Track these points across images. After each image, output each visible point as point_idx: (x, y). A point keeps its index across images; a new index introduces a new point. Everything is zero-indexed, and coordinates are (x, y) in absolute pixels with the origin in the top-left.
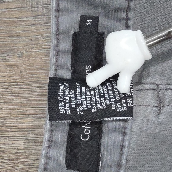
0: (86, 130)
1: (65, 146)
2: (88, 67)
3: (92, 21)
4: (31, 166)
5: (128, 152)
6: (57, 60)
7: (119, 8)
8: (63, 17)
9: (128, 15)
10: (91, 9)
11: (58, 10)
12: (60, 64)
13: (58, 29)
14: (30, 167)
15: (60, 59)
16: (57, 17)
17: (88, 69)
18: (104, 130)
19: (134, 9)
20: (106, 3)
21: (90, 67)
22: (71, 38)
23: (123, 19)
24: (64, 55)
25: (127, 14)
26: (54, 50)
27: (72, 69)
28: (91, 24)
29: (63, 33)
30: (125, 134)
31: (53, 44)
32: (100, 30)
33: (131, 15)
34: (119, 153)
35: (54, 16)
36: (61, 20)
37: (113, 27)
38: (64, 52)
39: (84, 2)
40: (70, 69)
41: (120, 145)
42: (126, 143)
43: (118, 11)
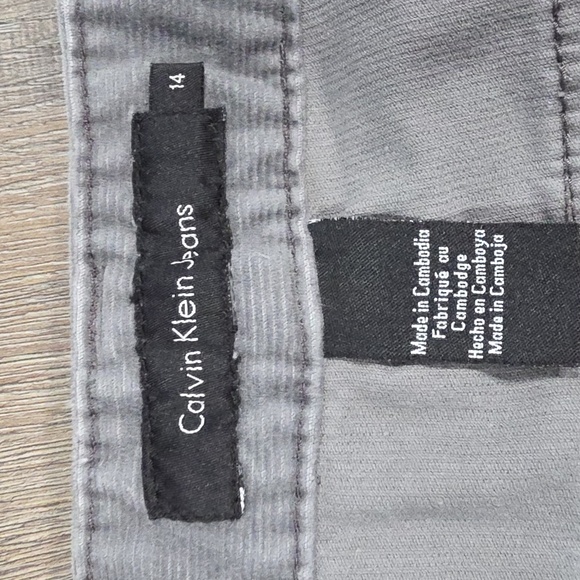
0: (191, 402)
1: (136, 455)
2: (184, 211)
3: (184, 77)
4: (15, 544)
5: (318, 451)
6: (90, 199)
7: (257, 42)
8: (98, 72)
9: (285, 60)
10: (179, 47)
11: (82, 53)
12: (100, 210)
13: (87, 107)
14: (12, 547)
15: (100, 195)
16: (82, 73)
17: (184, 216)
18: (244, 397)
19: (301, 42)
20: (222, 29)
21: (189, 210)
22: (128, 134)
23: (274, 72)
24: (109, 182)
25: (283, 57)
26: (78, 171)
27: (137, 222)
28: (182, 86)
29: (102, 120)
30: (303, 400)
31: (76, 154)
32: (209, 103)
33: (294, 58)
34: (293, 458)
35: (71, 70)
36: (93, 80)
37: (247, 92)
38: (110, 175)
39: (157, 29)
40: (131, 224)
41: (294, 436)
42: (309, 428)
43: (256, 50)
